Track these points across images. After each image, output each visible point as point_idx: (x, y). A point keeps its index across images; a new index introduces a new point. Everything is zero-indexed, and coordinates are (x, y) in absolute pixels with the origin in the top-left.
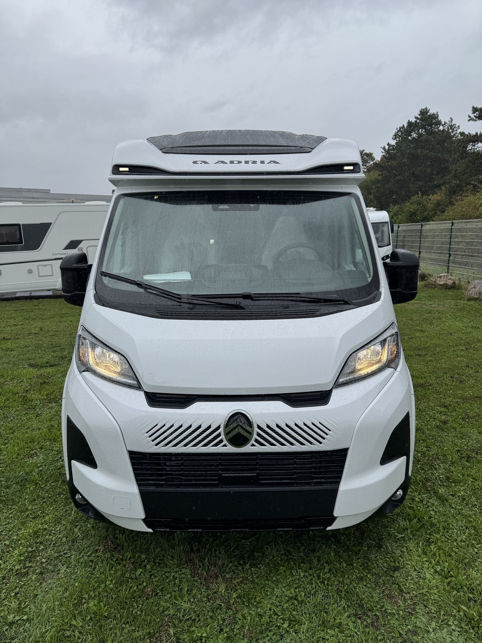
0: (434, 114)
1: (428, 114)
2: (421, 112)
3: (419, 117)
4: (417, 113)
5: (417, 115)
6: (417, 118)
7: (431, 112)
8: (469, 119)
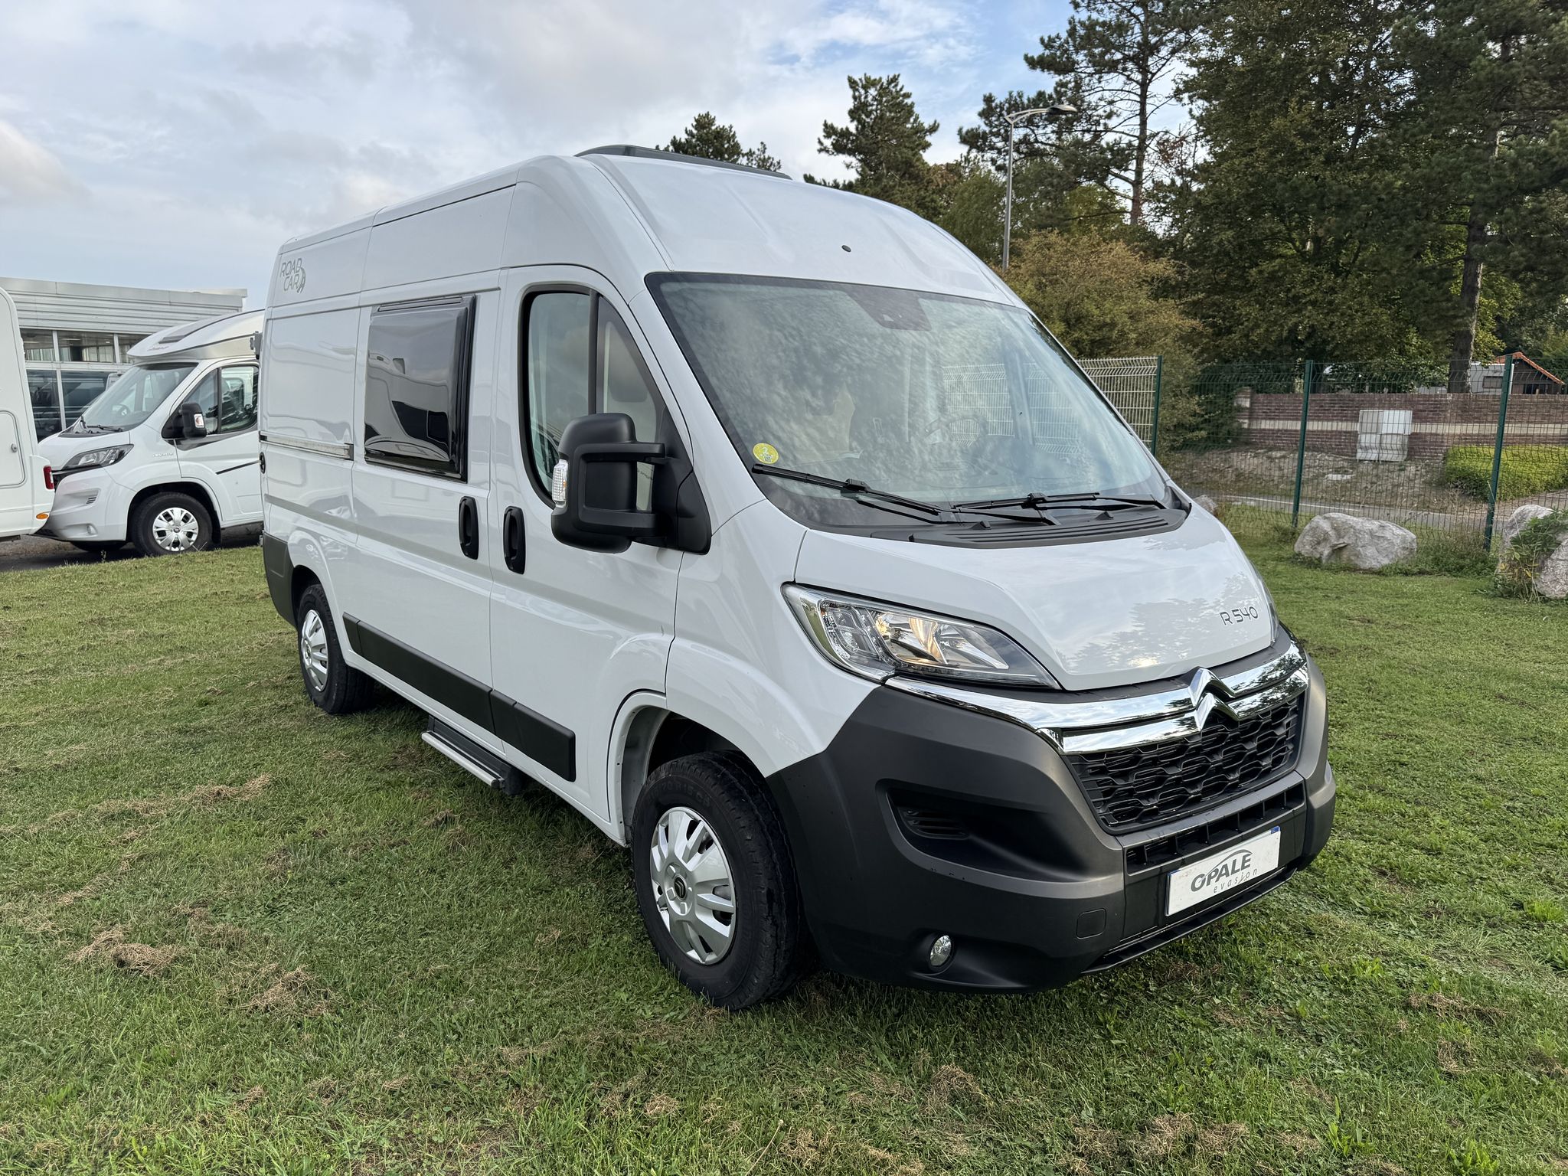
0: (723, 129)
1: (713, 128)
2: (696, 121)
3: (695, 132)
4: (690, 124)
5: (690, 128)
6: (690, 134)
7: (720, 123)
8: (819, 147)
